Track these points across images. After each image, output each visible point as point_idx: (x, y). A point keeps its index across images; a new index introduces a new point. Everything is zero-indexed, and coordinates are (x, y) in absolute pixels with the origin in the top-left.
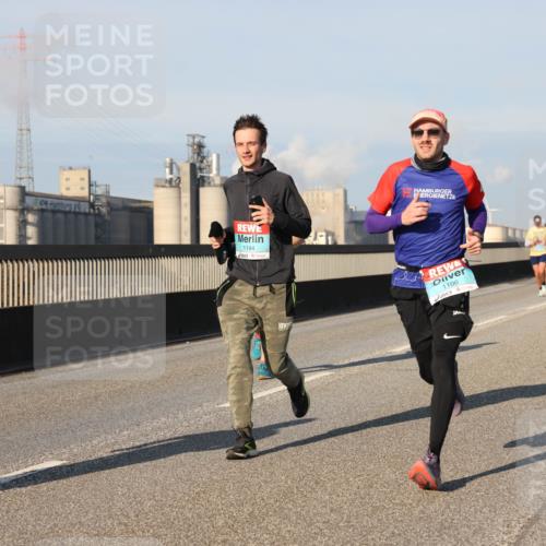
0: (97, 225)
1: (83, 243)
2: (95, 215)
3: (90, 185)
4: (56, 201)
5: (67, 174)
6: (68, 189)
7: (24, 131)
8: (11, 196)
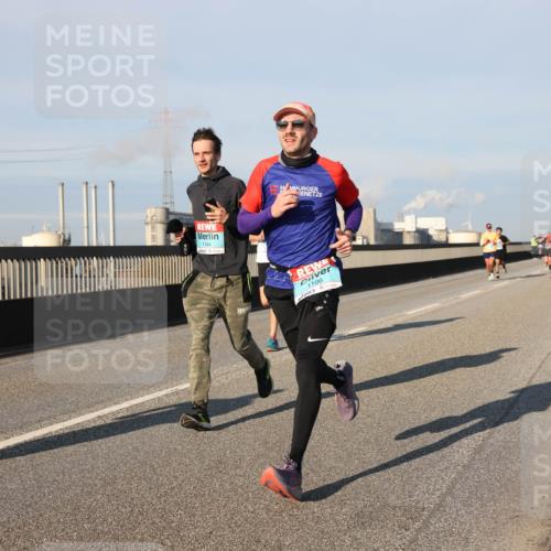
7: (168, 173)
8: (160, 215)
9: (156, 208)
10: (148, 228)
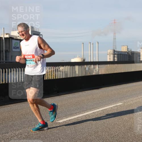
0: (129, 57)
1: (126, 60)
2: (128, 55)
3: (128, 49)
4: (121, 52)
5: (123, 47)
6: (123, 50)
7: (115, 39)
8: (112, 52)
9: (111, 50)
10: (108, 56)
